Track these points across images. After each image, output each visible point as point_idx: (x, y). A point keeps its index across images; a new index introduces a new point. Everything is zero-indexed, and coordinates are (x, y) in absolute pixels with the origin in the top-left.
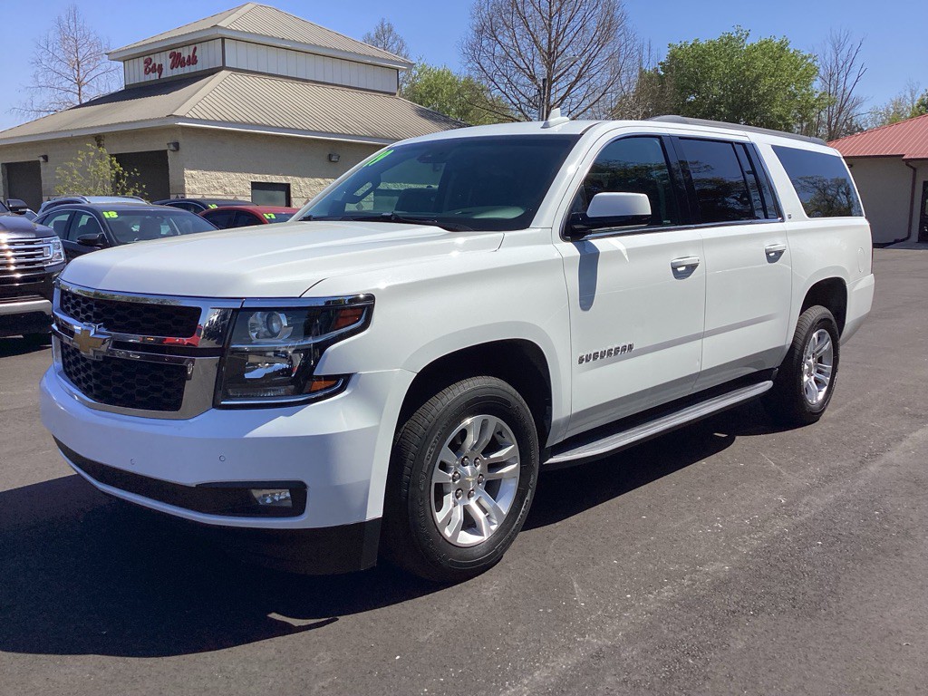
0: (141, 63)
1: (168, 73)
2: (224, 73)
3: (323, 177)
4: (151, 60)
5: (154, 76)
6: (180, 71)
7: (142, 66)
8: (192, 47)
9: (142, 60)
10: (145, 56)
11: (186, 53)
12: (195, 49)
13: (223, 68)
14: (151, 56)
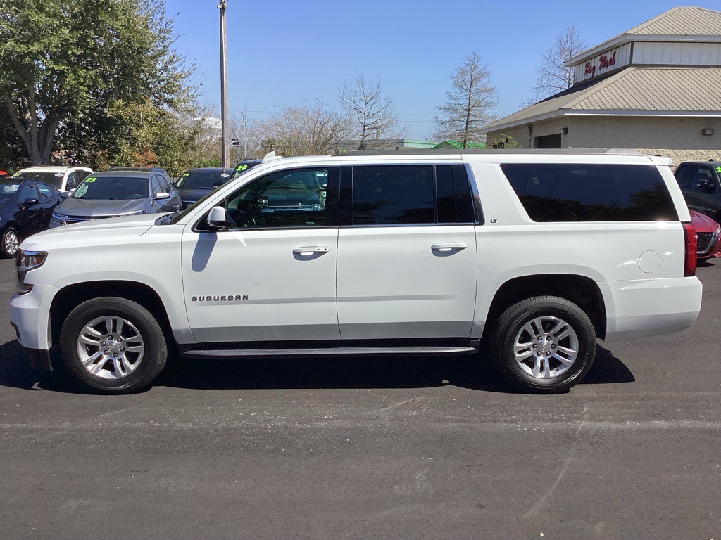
0: (583, 67)
1: (598, 72)
2: (630, 69)
3: (695, 148)
4: (589, 63)
5: (590, 76)
6: (605, 70)
7: (584, 68)
8: (614, 51)
9: (584, 64)
10: (586, 61)
11: (609, 56)
12: (615, 52)
13: (631, 65)
14: (590, 61)
